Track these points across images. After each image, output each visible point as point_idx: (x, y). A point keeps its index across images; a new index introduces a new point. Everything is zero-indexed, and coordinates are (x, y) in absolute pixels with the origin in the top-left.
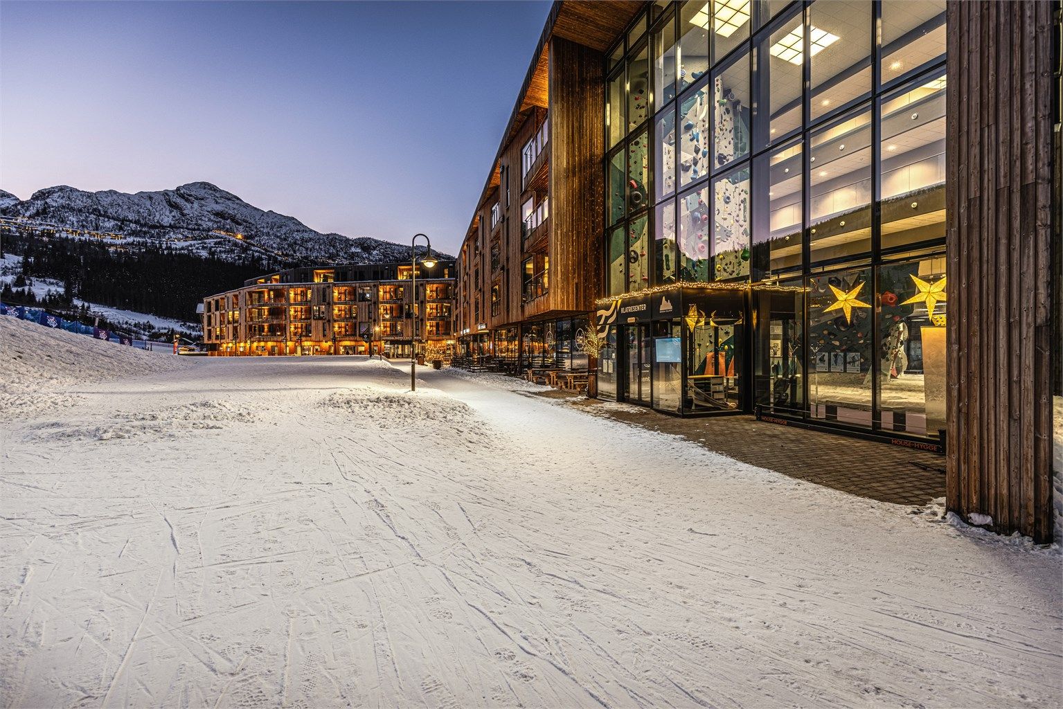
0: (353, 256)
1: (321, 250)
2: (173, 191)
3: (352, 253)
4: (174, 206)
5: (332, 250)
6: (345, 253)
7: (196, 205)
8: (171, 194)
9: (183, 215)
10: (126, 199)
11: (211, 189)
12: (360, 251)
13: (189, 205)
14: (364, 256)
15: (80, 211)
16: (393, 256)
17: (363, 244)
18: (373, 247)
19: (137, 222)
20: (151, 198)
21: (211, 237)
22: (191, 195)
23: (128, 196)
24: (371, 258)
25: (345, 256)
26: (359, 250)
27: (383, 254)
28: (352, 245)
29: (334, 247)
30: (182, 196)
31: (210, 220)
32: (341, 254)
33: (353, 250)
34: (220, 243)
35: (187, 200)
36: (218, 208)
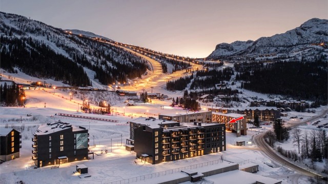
2: (299, 28)
4: (299, 34)
7: (308, 31)
8: (298, 29)
9: (302, 37)
10: (281, 37)
11: (315, 21)
13: (305, 32)
15: (265, 46)
19: (283, 46)
20: (290, 33)
21: (308, 48)
22: (306, 27)
23: (282, 35)
30: (302, 29)
31: (313, 37)
34: (310, 51)
35: (304, 30)
36: (318, 30)
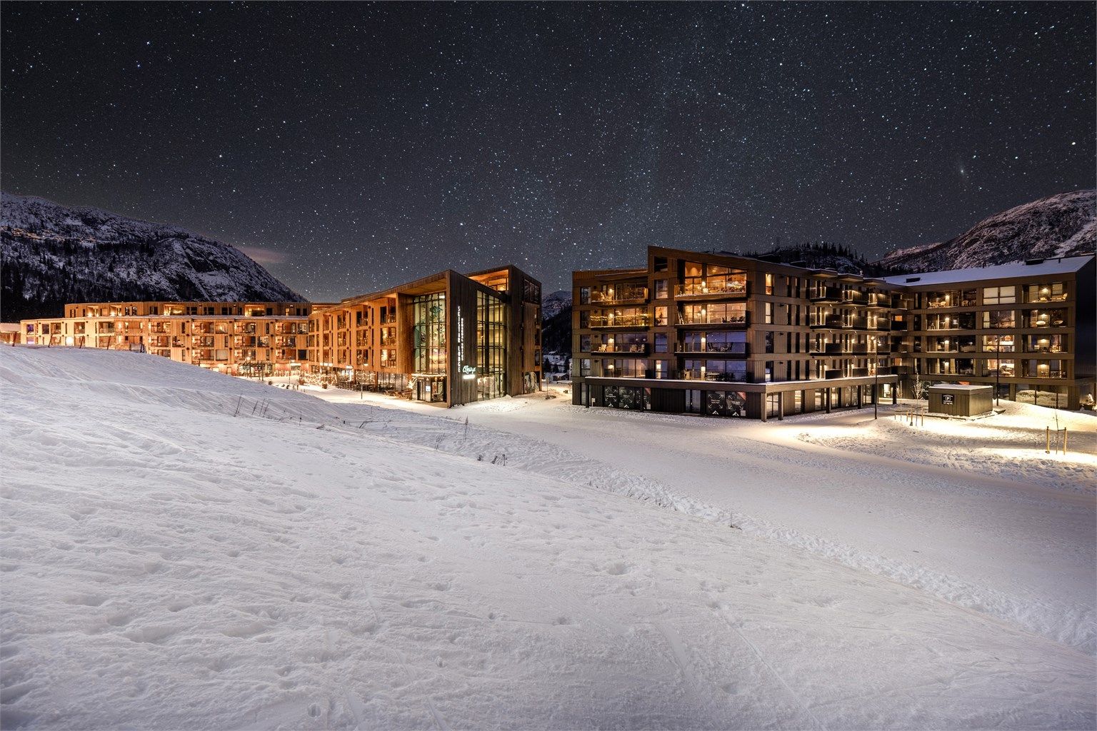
0: (68, 230)
1: (15, 217)
3: (68, 226)
5: (32, 219)
6: (56, 225)
12: (80, 224)
14: (87, 231)
16: (133, 235)
17: (86, 216)
18: (102, 220)
24: (98, 234)
25: (57, 229)
26: (78, 223)
27: (117, 231)
28: (67, 215)
29: (36, 215)
32: (50, 225)
33: (69, 221)
